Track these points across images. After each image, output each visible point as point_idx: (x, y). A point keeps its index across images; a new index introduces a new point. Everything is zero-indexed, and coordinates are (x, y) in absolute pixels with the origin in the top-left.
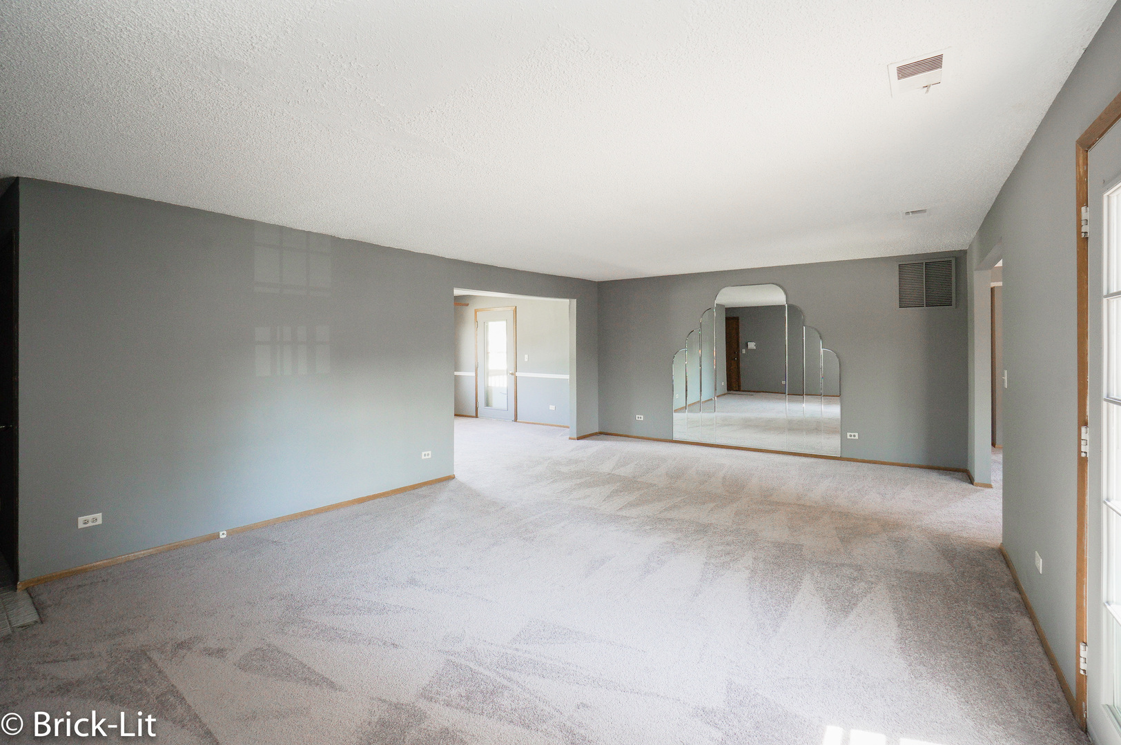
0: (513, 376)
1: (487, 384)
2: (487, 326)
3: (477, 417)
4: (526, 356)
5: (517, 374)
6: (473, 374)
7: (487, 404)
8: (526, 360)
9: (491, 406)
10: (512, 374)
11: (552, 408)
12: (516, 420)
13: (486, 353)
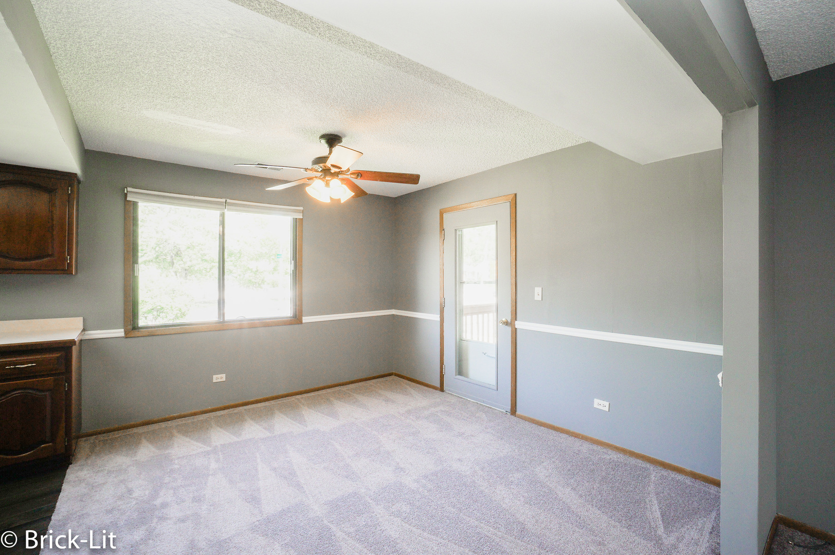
0: (509, 329)
1: (460, 336)
2: (461, 236)
3: (442, 389)
4: (538, 290)
5: (518, 324)
6: (437, 318)
7: (460, 371)
8: (538, 298)
9: (467, 376)
10: (506, 323)
11: (601, 405)
12: (513, 411)
13: (458, 282)
